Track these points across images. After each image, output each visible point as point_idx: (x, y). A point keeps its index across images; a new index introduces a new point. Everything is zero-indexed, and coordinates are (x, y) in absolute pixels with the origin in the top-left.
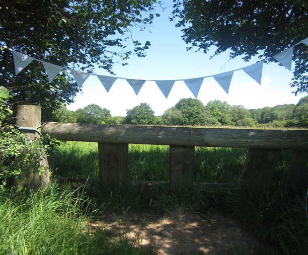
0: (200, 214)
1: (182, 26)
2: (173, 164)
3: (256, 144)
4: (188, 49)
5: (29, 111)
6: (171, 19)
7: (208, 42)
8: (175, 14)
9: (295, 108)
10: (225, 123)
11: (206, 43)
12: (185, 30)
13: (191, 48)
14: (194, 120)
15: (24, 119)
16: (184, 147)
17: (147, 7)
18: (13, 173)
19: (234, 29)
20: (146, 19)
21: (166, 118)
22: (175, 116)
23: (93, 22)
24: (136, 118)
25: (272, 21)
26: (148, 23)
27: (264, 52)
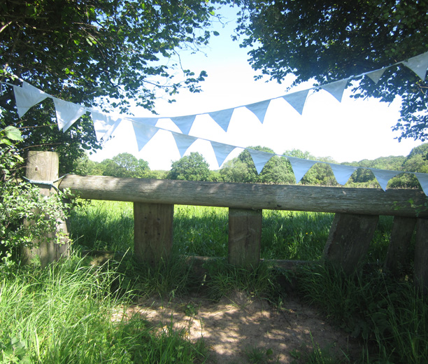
0: (268, 301)
1: (248, 46)
2: (233, 232)
3: (344, 207)
4: (257, 78)
5: (43, 159)
6: (235, 38)
7: (284, 69)
8: (240, 31)
9: (404, 162)
10: (307, 181)
11: (280, 70)
12: (253, 52)
13: (261, 76)
14: (264, 176)
15: (36, 170)
16: (248, 209)
17: (201, 22)
18: (22, 239)
19: (319, 52)
20: (200, 37)
21: (225, 173)
22: (238, 171)
23: (128, 41)
24: (185, 173)
25: (371, 41)
26: (202, 44)
27: (360, 83)
